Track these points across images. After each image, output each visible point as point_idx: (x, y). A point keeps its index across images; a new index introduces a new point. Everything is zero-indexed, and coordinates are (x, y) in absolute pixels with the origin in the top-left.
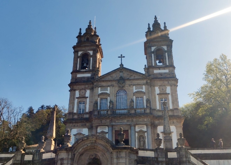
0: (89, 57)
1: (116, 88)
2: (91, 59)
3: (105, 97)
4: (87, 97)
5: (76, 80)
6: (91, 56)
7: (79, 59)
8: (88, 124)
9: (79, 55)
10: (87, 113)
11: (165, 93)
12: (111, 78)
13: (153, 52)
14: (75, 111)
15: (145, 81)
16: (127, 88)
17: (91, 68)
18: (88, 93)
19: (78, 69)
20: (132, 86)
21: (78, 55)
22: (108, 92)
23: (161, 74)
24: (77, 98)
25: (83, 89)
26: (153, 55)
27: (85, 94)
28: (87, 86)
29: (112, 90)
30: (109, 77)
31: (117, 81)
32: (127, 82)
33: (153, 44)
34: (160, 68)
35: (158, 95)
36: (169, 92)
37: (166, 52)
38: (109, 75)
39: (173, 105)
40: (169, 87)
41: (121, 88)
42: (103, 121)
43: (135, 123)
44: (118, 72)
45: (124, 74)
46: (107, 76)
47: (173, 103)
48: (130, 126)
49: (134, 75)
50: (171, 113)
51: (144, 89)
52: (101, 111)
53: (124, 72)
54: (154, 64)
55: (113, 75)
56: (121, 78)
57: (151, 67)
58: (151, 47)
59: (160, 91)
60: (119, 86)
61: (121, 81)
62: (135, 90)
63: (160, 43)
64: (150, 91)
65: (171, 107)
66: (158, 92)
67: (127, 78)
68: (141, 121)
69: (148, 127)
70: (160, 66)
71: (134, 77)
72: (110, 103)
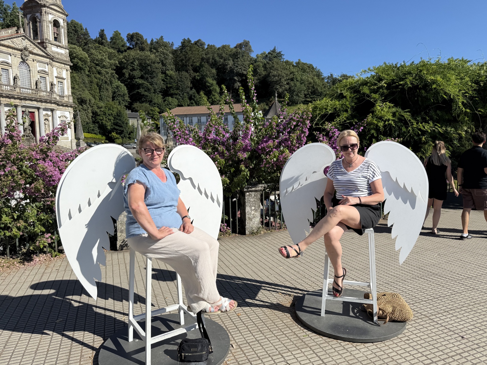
1: (18, 59)
3: (6, 67)
11: (61, 76)
12: (11, 43)
13: (51, 22)
15: (48, 60)
16: (30, 62)
20: (35, 62)
22: (10, 61)
23: (58, 54)
26: (50, 25)
29: (14, 60)
30: (9, 41)
31: (21, 50)
32: (31, 55)
33: (51, 11)
34: (58, 46)
35: (56, 77)
36: (64, 76)
37: (62, 27)
38: (10, 39)
39: (68, 91)
40: (65, 71)
41: (24, 61)
42: (12, 100)
43: (44, 107)
44: (20, 38)
45: (26, 43)
46: (7, 39)
47: (68, 89)
48: (38, 109)
49: (37, 48)
50: (66, 99)
51: (47, 68)
52: (5, 85)
53: (26, 40)
54: (51, 38)
55: (15, 39)
56: (26, 49)
57: (49, 41)
58: (48, 14)
59: (58, 73)
60: (22, 58)
61: (27, 53)
62: (39, 67)
63: (58, 13)
64: (52, 72)
65: (66, 93)
66: (55, 74)
67: (30, 49)
68: (49, 106)
69: (54, 112)
70: (57, 43)
71: (36, 50)
72: (15, 78)
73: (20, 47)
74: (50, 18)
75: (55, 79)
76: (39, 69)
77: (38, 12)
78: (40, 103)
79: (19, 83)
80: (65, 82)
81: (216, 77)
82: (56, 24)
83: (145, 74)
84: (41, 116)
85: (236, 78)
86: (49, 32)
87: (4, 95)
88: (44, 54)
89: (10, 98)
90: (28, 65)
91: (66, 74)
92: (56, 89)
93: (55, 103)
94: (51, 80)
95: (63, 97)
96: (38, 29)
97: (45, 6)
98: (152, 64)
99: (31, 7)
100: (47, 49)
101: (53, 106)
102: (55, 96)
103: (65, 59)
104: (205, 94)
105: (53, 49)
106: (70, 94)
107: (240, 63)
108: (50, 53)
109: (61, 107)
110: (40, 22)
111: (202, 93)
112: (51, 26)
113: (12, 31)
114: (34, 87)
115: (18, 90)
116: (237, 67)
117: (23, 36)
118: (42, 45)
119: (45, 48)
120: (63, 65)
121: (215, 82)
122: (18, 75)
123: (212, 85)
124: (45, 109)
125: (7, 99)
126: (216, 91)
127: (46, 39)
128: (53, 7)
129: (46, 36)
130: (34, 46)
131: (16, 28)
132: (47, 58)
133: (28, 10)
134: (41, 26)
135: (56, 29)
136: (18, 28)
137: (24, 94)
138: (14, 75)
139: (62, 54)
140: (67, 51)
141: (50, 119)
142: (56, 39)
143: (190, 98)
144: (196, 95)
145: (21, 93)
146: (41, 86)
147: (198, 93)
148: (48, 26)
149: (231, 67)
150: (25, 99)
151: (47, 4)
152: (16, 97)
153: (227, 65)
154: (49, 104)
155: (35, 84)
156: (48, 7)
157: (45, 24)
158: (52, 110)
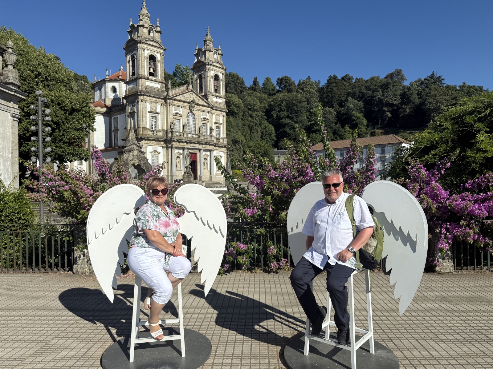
0: (157, 62)
1: (187, 110)
2: (159, 64)
3: (178, 118)
4: (159, 114)
5: (146, 88)
6: (159, 61)
7: (146, 60)
8: (162, 143)
9: (146, 55)
10: (159, 131)
11: (219, 122)
12: (183, 97)
13: (212, 77)
14: (148, 126)
15: (209, 109)
16: (195, 112)
17: (159, 78)
18: (159, 109)
19: (146, 75)
20: (199, 111)
21: (144, 54)
22: (181, 113)
23: (217, 103)
24: (149, 112)
25: (154, 102)
27: (156, 108)
28: (158, 100)
29: (184, 111)
30: (181, 96)
31: (189, 103)
32: (196, 106)
33: (213, 67)
34: (217, 97)
35: (215, 123)
36: (221, 122)
37: (221, 80)
38: (182, 94)
39: (223, 134)
40: (221, 118)
41: (191, 111)
42: (181, 144)
43: (204, 149)
44: (189, 93)
45: (194, 97)
46: (180, 95)
47: (223, 132)
48: (200, 150)
49: (201, 100)
50: (221, 141)
51: (208, 116)
52: (177, 132)
53: (194, 94)
54: (212, 90)
55: (185, 94)
56: (193, 101)
57: (211, 93)
58: (211, 70)
59: (216, 120)
60: (190, 109)
61: (193, 105)
62: (202, 115)
63: (218, 69)
64: (212, 119)
65: (222, 136)
66: (214, 121)
67: (196, 101)
68: (208, 147)
69: (211, 152)
70: (217, 94)
71: (201, 102)
72: (184, 126)
73: (189, 100)
74: (212, 73)
75: (214, 124)
76: (202, 117)
77: (203, 70)
78: (201, 145)
79: (187, 130)
80: (221, 126)
81: (363, 109)
82: (216, 78)
83: (291, 113)
84: (202, 156)
85: (385, 109)
86: (210, 85)
87: (175, 140)
88: (206, 104)
89: (179, 142)
90: (194, 115)
91: (222, 120)
92: (214, 133)
93: (212, 145)
94: (210, 126)
95: (220, 139)
96: (203, 84)
97: (208, 64)
98: (298, 104)
99: (199, 67)
100: (209, 100)
101: (211, 147)
102: (213, 139)
103: (222, 107)
104: (350, 128)
105: (214, 100)
106: (225, 136)
107: (390, 93)
108: (211, 103)
109: (217, 148)
110: (205, 78)
111: (347, 127)
112: (212, 80)
113: (183, 88)
114: (197, 132)
115: (185, 135)
116: (387, 97)
117: (191, 91)
118: (206, 97)
119: (207, 99)
120: (220, 112)
121: (361, 115)
122: (187, 123)
123: (358, 118)
124: (205, 150)
125: (178, 143)
126: (362, 124)
127: (209, 92)
128: (214, 64)
129: (208, 89)
130: (199, 99)
131: (187, 85)
132: (208, 107)
133: (196, 70)
134: (205, 82)
135: (216, 82)
136: (188, 85)
137: (190, 138)
138: (184, 123)
139: (220, 103)
140: (224, 100)
141: (208, 158)
142: (216, 91)
143: (335, 133)
144: (341, 129)
145: (187, 138)
146: (203, 131)
147: (343, 127)
148: (210, 81)
149: (379, 98)
150: (190, 143)
151: (211, 63)
152: (184, 141)
153: (375, 96)
154: (208, 146)
155: (198, 130)
156: (211, 65)
157: (208, 79)
158: (210, 151)
